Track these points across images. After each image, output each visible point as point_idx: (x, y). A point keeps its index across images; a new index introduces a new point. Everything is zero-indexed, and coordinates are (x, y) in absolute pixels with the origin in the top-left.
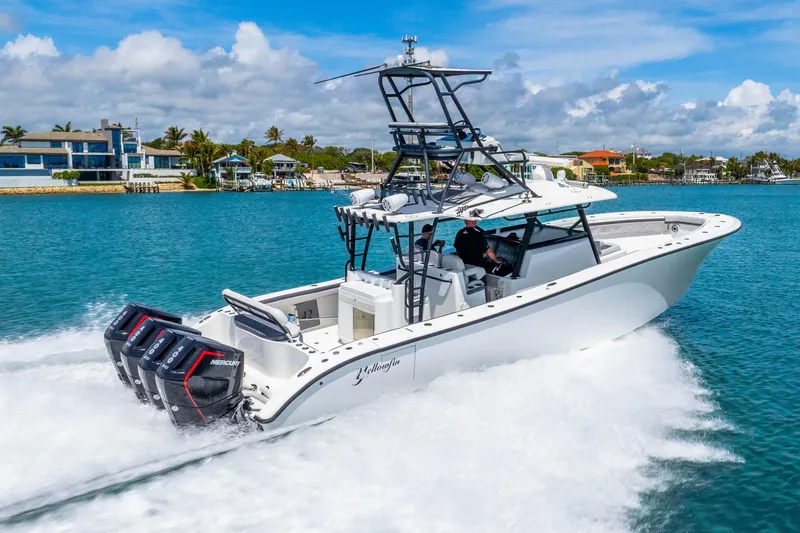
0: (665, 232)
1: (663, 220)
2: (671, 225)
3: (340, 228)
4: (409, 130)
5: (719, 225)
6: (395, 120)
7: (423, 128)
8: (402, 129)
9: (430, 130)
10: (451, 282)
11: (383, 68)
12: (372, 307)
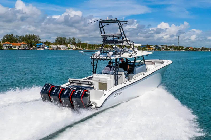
0: (152, 64)
1: (152, 61)
2: (153, 63)
3: (91, 62)
4: (109, 36)
5: (167, 62)
6: (105, 34)
7: (114, 35)
8: (106, 36)
9: (116, 36)
10: (122, 75)
11: (100, 20)
12: (106, 81)
